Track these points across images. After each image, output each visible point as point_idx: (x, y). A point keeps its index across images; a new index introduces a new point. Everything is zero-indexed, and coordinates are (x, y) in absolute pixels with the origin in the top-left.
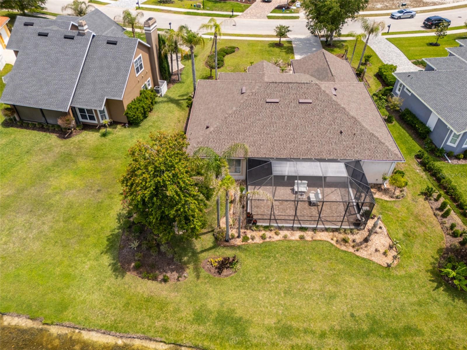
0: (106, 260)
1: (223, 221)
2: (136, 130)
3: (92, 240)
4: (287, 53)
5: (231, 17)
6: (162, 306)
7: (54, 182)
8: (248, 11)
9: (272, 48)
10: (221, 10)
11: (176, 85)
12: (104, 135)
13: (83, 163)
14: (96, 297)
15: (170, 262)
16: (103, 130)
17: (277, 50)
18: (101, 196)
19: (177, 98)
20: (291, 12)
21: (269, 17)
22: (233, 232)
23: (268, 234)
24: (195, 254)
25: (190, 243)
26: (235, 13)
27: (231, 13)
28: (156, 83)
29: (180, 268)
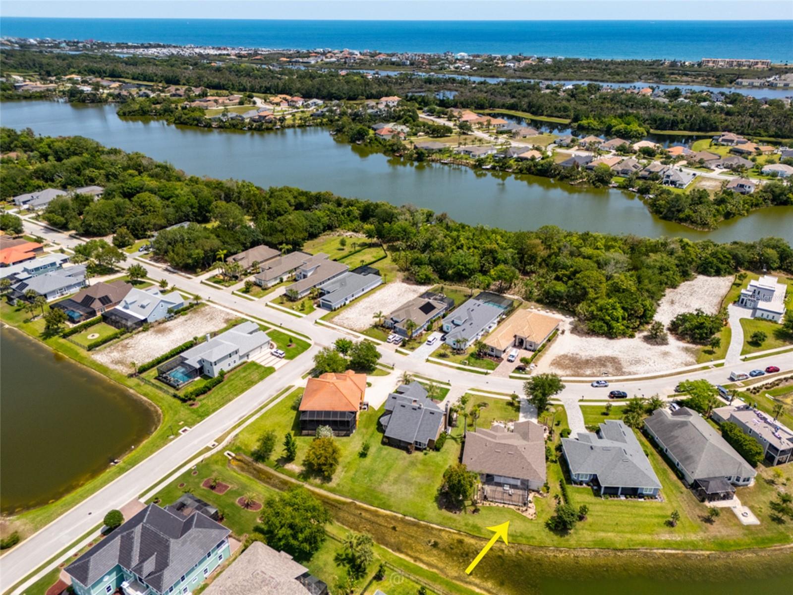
0: (435, 504)
1: (475, 497)
2: (439, 453)
3: (429, 497)
4: (516, 411)
5: (486, 374)
6: (455, 520)
7: (410, 473)
8: (497, 369)
9: (508, 407)
10: (480, 367)
11: (455, 428)
12: (425, 454)
13: (420, 467)
14: (434, 515)
15: (457, 508)
16: (425, 451)
17: (510, 408)
18: (430, 481)
19: (455, 437)
20: (526, 374)
21: (511, 377)
22: (479, 501)
23: (491, 503)
24: (465, 507)
25: (464, 503)
26: (489, 371)
27: (484, 370)
28: (445, 428)
29: (460, 510)
